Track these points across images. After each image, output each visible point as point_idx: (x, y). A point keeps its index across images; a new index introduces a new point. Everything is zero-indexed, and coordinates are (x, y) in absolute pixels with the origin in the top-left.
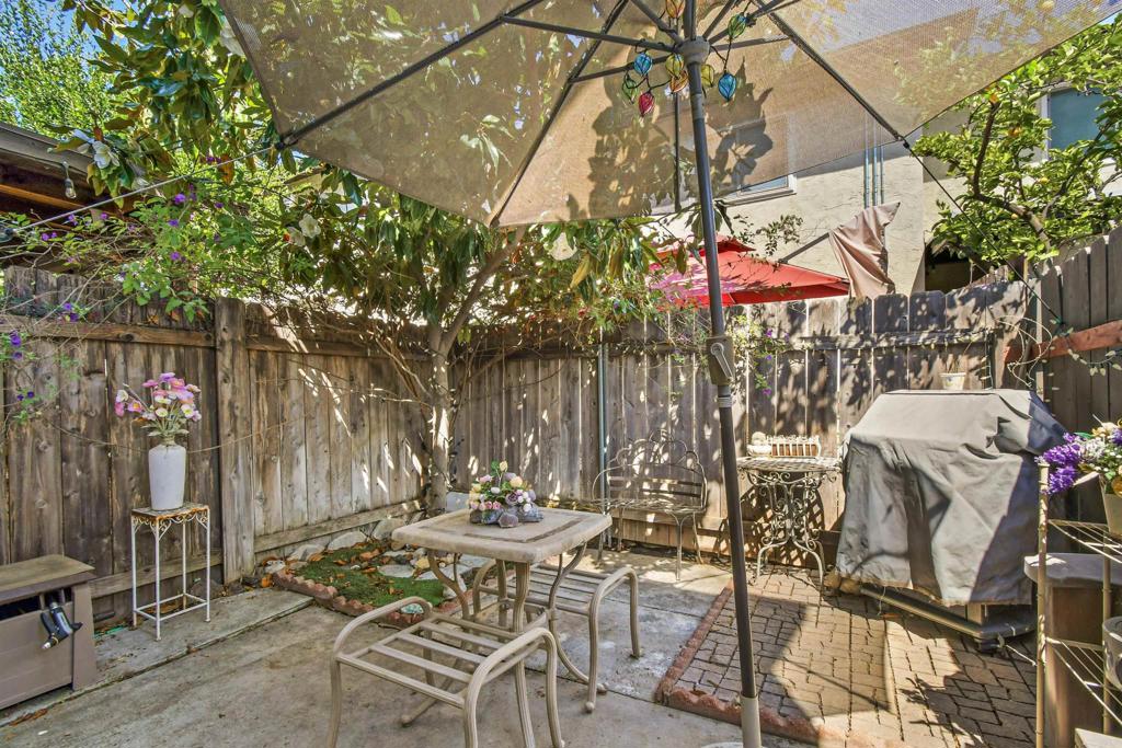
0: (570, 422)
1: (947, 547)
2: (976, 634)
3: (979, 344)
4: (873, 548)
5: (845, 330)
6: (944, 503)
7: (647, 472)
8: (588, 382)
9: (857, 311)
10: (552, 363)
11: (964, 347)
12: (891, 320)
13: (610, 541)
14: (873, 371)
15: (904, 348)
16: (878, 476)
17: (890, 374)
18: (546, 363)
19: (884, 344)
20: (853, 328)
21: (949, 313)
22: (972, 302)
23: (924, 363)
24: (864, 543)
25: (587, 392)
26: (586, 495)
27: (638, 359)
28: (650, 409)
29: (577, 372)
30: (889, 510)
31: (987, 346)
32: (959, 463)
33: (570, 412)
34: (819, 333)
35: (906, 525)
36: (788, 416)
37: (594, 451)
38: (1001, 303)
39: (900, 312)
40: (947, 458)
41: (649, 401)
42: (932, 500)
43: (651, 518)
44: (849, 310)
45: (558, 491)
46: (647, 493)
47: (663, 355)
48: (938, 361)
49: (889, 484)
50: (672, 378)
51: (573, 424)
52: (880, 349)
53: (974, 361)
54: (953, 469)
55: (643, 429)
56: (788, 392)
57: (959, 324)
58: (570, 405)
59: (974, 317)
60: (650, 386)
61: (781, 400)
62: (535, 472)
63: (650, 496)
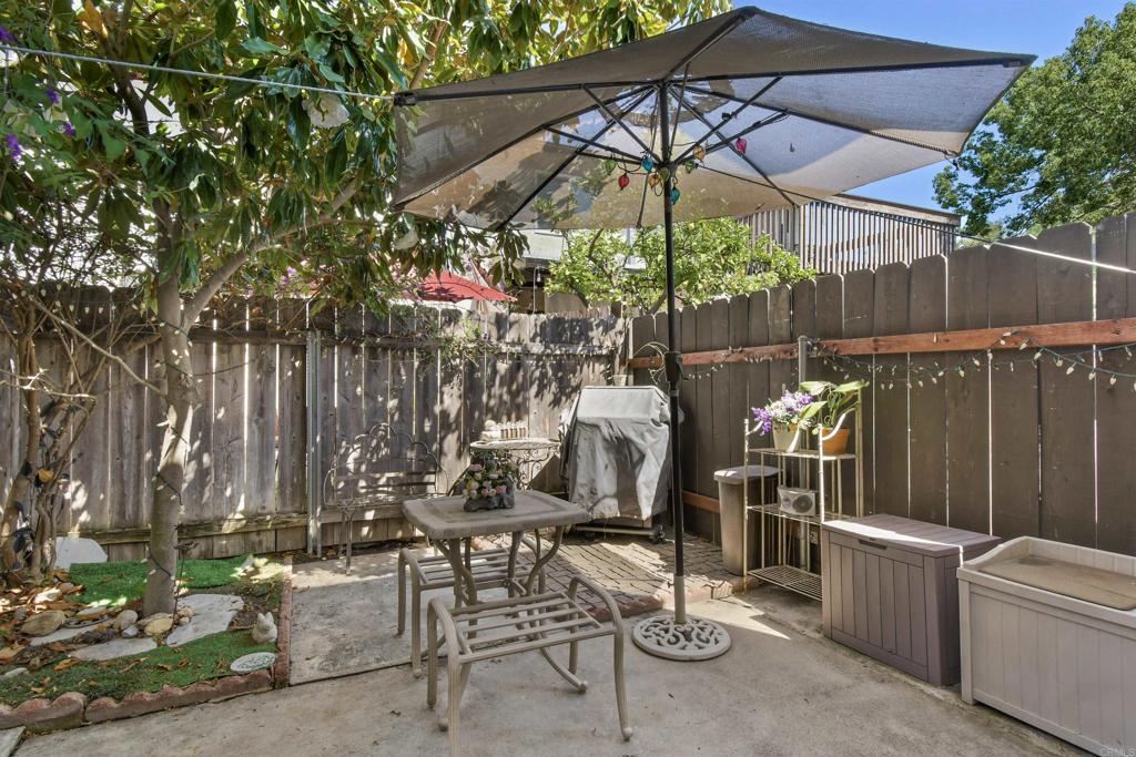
0: (261, 421)
1: (645, 484)
2: (651, 533)
3: (606, 356)
4: (600, 495)
5: (533, 340)
6: (642, 457)
7: (363, 468)
8: (290, 373)
9: (541, 326)
10: (235, 348)
11: (599, 358)
12: (560, 335)
13: (319, 551)
14: (550, 373)
15: (568, 356)
16: (600, 445)
17: (560, 374)
18: (226, 347)
19: (558, 352)
20: (538, 339)
21: (591, 334)
22: (601, 328)
23: (579, 368)
24: (593, 492)
25: (288, 385)
26: (284, 504)
27: (356, 350)
28: (367, 403)
29: (273, 360)
30: (606, 467)
31: (609, 358)
32: (650, 431)
33: (262, 409)
34: (516, 340)
35: (616, 474)
36: (495, 409)
37: (297, 452)
38: (614, 331)
39: (564, 330)
40: (644, 428)
41: (366, 394)
42: (636, 457)
43: (370, 515)
44: (536, 325)
45: (241, 507)
46: (363, 491)
47: (385, 349)
48: (585, 366)
49: (607, 450)
50: (393, 372)
51: (266, 423)
52: (556, 355)
53: (602, 367)
54: (647, 435)
55: (359, 424)
56: (496, 390)
57: (595, 342)
58: (262, 400)
59: (602, 338)
60: (368, 379)
61: (489, 397)
62: (203, 486)
63: (367, 493)
